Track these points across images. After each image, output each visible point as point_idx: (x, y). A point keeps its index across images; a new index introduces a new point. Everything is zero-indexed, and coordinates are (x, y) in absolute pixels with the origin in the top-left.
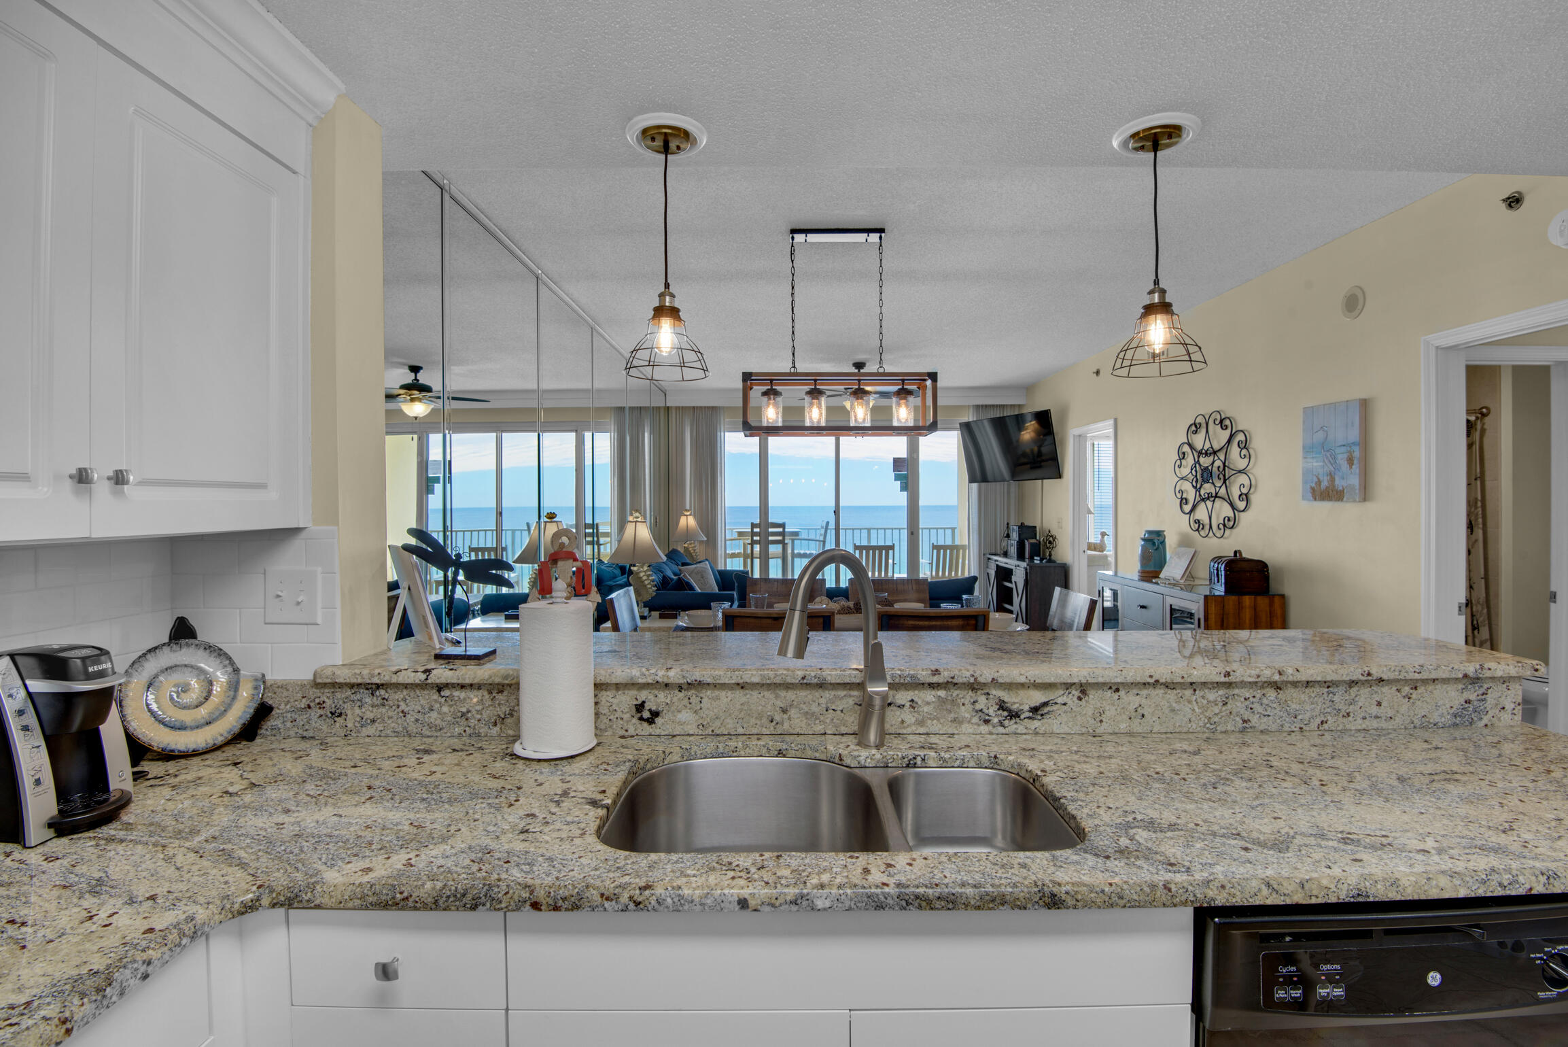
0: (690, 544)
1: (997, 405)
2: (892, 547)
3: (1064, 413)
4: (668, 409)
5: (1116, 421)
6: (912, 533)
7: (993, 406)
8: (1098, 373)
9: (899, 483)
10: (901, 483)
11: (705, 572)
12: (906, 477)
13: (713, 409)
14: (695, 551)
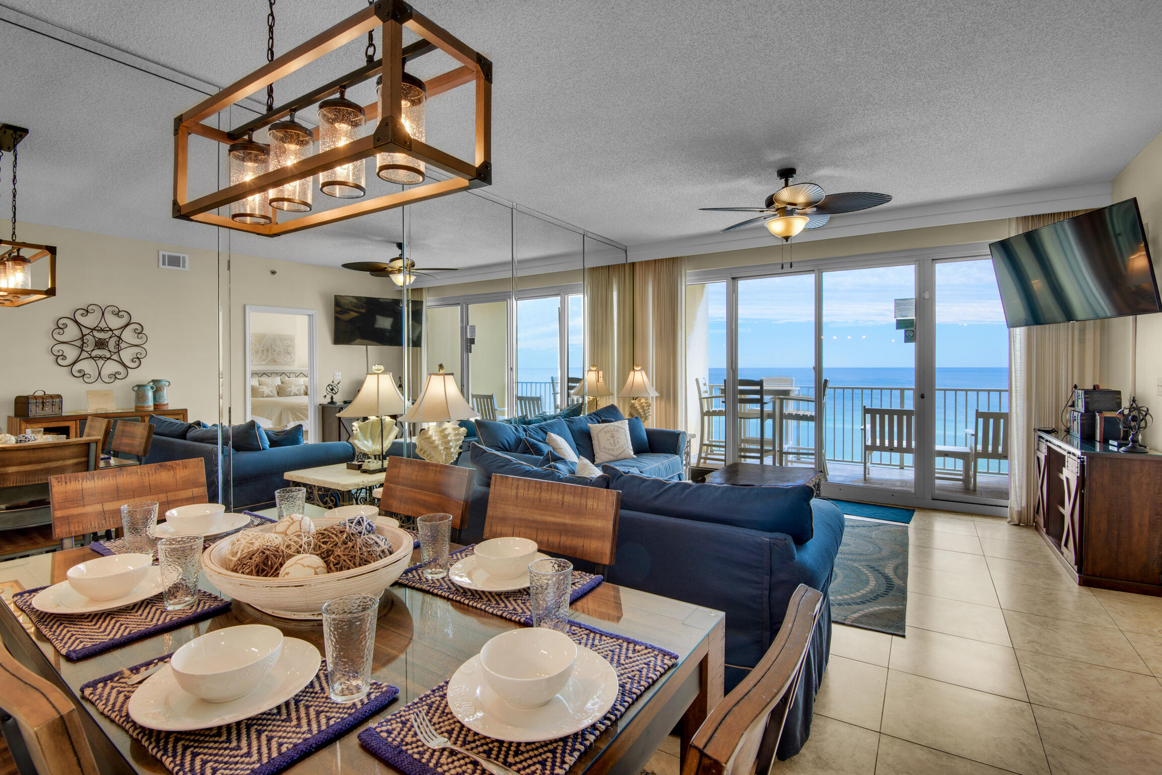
0: (640, 400)
4: (634, 265)
6: (922, 397)
9: (902, 331)
10: (906, 332)
11: (618, 431)
12: (913, 322)
13: (674, 260)
14: (643, 407)
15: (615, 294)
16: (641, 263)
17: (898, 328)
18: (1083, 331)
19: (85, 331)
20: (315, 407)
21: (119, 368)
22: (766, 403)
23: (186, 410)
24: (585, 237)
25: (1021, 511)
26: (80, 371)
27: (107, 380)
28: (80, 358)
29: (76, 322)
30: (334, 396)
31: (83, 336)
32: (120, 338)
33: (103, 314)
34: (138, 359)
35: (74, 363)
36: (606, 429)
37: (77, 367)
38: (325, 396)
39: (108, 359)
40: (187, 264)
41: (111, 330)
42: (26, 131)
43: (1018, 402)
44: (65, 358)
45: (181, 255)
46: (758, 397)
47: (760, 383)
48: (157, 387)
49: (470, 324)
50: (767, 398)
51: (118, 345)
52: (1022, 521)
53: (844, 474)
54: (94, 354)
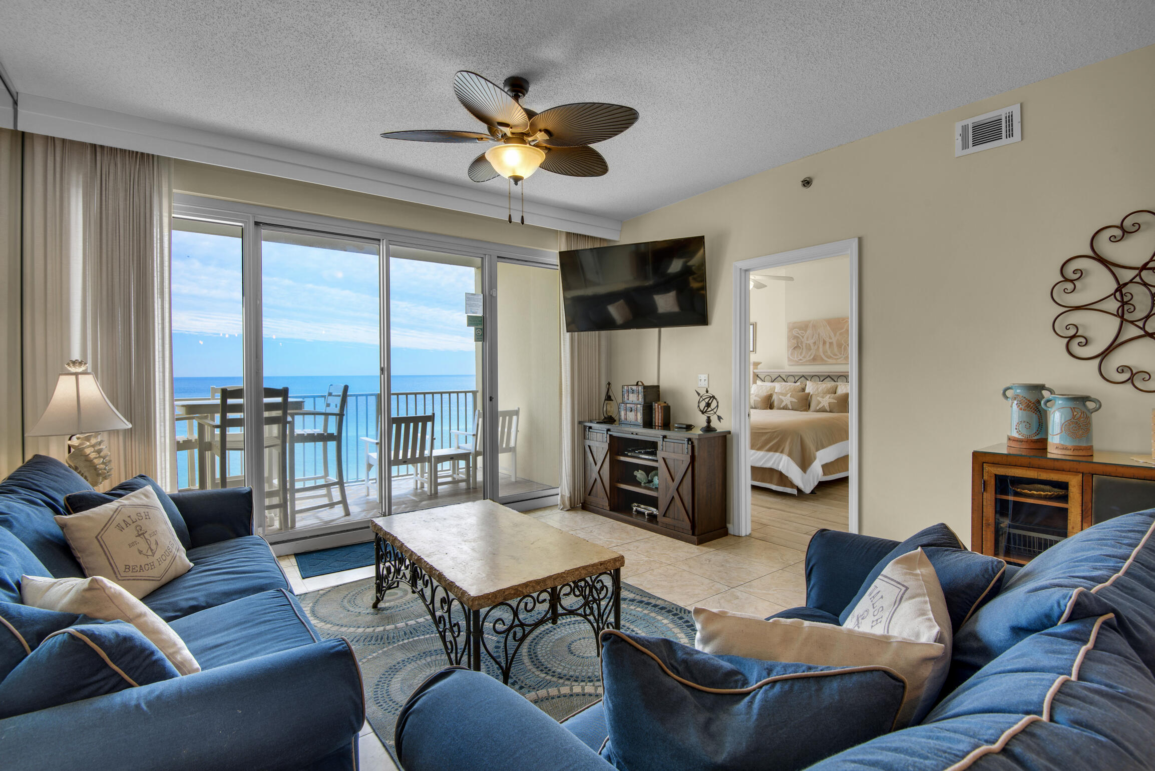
0: (88, 439)
1: (588, 236)
2: (431, 418)
3: (722, 238)
4: (23, 137)
5: (860, 240)
6: (491, 399)
7: (585, 236)
8: (807, 183)
9: (472, 329)
10: (476, 329)
11: (148, 516)
12: (481, 319)
13: (144, 159)
14: (99, 453)
17: (469, 325)
25: (570, 496)
46: (279, 413)
47: (284, 393)
52: (574, 504)
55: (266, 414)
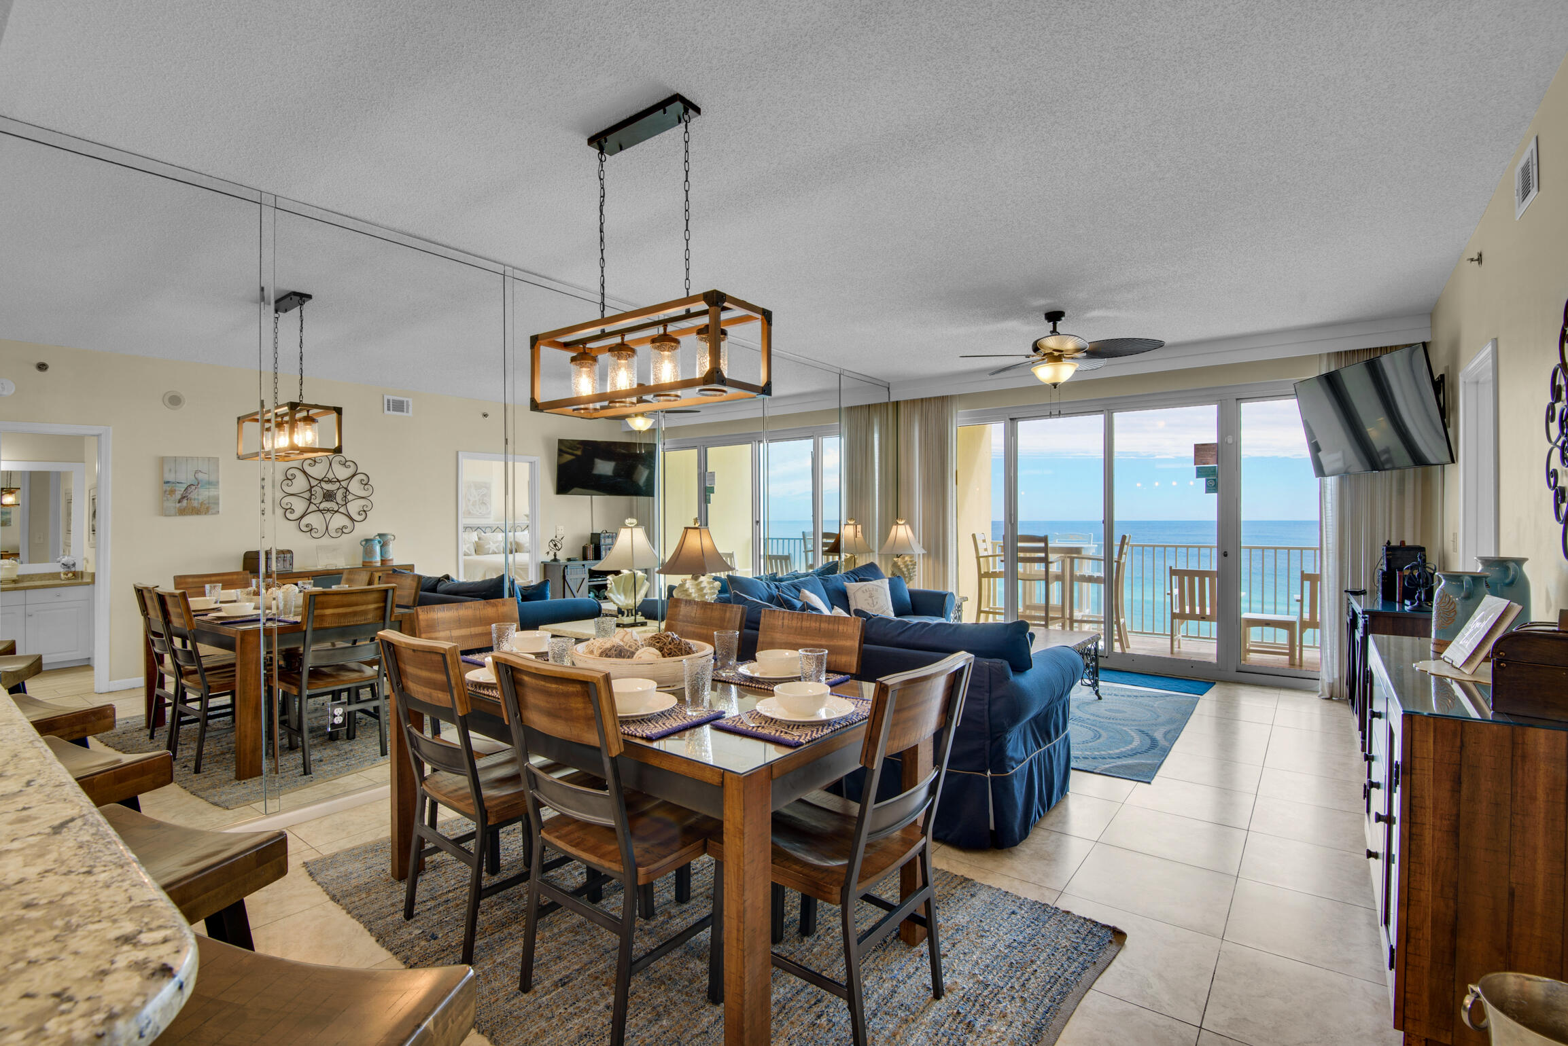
0: (902, 558)
4: (895, 404)
5: (1496, 343)
6: (1225, 555)
8: (1477, 260)
9: (1203, 480)
10: (1207, 481)
11: (877, 591)
12: (1215, 471)
13: (943, 399)
14: (907, 566)
15: (876, 436)
16: (906, 402)
17: (1199, 476)
18: (1402, 481)
19: (314, 483)
20: (536, 565)
21: (346, 522)
22: (1051, 562)
23: (413, 565)
24: (842, 376)
25: (1333, 684)
26: (307, 526)
27: (334, 535)
28: (308, 511)
29: (305, 472)
30: (558, 553)
31: (312, 487)
32: (346, 489)
33: (331, 464)
34: (364, 512)
35: (302, 517)
36: (864, 589)
37: (305, 521)
38: (548, 553)
39: (336, 512)
40: (410, 409)
41: (338, 481)
42: (309, 297)
43: (1330, 560)
44: (293, 511)
45: (405, 399)
46: (1042, 555)
47: (1044, 539)
48: (383, 539)
49: (709, 470)
50: (1052, 557)
51: (345, 497)
52: (1334, 695)
53: (1149, 647)
54: (323, 506)
55: (1021, 555)
